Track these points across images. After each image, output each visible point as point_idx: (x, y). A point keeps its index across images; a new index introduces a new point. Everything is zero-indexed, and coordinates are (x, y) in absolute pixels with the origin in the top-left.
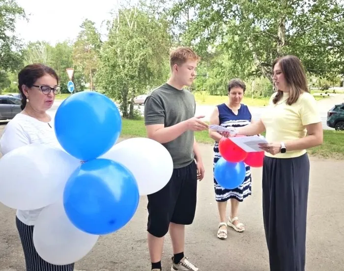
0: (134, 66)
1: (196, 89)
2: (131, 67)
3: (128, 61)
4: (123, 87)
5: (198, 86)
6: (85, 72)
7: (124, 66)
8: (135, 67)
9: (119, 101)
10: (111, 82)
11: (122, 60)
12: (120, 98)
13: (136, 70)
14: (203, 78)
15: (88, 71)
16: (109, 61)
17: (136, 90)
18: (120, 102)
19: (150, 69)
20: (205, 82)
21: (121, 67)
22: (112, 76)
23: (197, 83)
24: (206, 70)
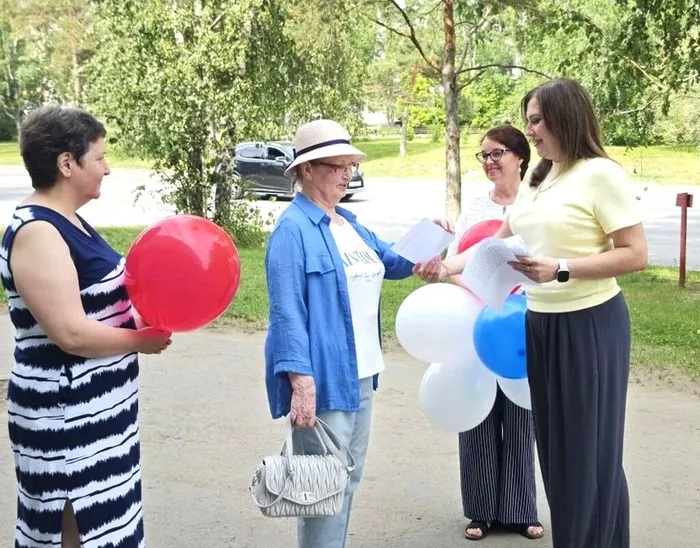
0: (230, 31)
1: (474, 122)
2: (217, 37)
3: (207, 11)
4: (185, 116)
5: (482, 111)
6: (56, 64)
7: (189, 35)
8: (234, 39)
9: (171, 172)
10: (139, 96)
11: (182, 11)
12: (174, 160)
13: (237, 50)
14: (500, 78)
15: (64, 56)
16: (131, 16)
17: (241, 126)
18: (176, 177)
19: (293, 43)
20: (507, 94)
21: (180, 37)
22: (142, 73)
23: (477, 99)
24: (510, 48)
